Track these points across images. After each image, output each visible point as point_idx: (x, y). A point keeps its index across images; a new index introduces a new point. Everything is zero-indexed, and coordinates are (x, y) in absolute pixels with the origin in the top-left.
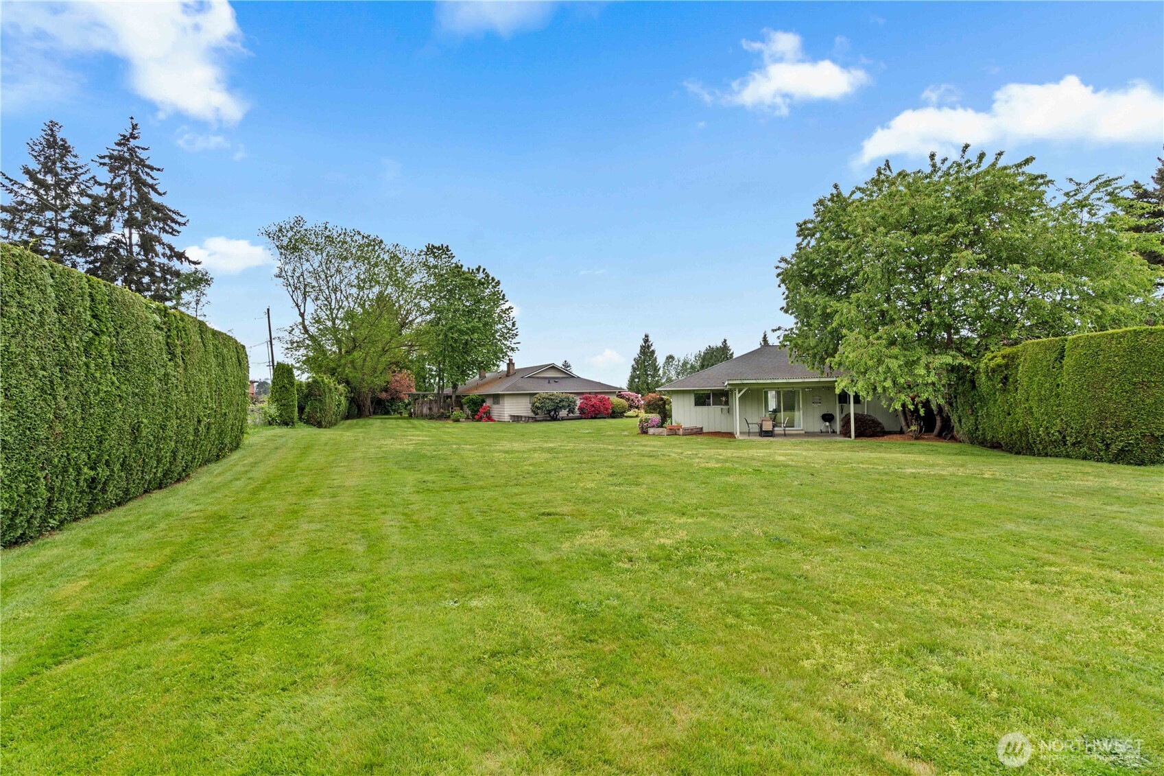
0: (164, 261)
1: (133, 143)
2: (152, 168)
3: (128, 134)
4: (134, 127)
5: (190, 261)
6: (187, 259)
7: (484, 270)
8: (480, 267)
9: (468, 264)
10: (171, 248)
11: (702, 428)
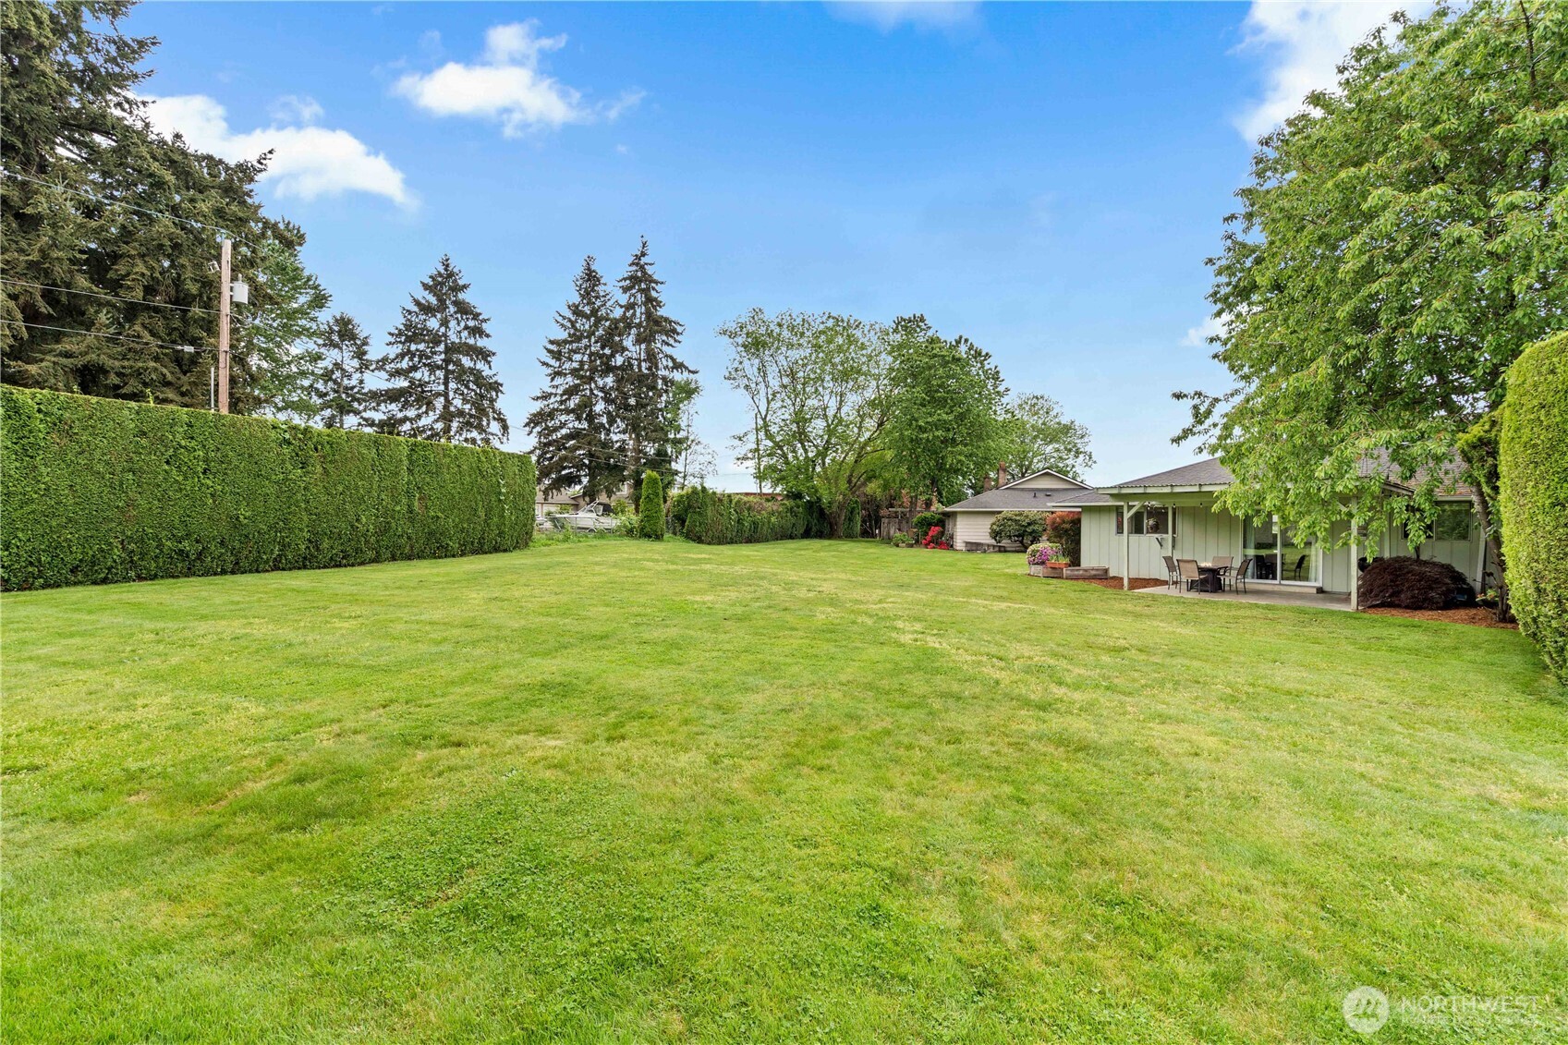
0: (665, 373)
1: (643, 260)
2: (657, 283)
3: (639, 253)
4: (644, 245)
5: (690, 371)
6: (686, 368)
7: (966, 341)
8: (961, 337)
9: (948, 336)
10: (673, 360)
11: (1106, 571)
